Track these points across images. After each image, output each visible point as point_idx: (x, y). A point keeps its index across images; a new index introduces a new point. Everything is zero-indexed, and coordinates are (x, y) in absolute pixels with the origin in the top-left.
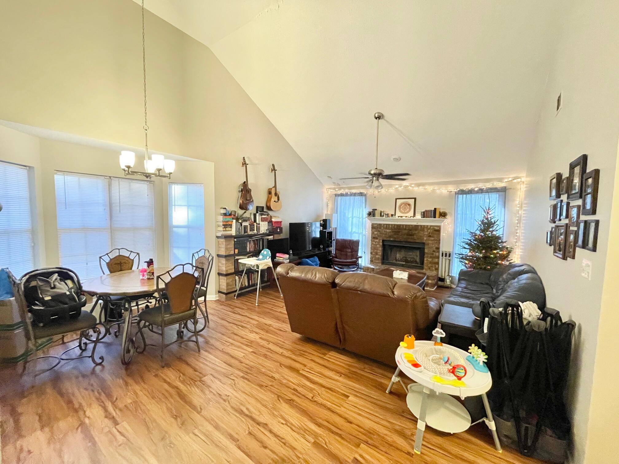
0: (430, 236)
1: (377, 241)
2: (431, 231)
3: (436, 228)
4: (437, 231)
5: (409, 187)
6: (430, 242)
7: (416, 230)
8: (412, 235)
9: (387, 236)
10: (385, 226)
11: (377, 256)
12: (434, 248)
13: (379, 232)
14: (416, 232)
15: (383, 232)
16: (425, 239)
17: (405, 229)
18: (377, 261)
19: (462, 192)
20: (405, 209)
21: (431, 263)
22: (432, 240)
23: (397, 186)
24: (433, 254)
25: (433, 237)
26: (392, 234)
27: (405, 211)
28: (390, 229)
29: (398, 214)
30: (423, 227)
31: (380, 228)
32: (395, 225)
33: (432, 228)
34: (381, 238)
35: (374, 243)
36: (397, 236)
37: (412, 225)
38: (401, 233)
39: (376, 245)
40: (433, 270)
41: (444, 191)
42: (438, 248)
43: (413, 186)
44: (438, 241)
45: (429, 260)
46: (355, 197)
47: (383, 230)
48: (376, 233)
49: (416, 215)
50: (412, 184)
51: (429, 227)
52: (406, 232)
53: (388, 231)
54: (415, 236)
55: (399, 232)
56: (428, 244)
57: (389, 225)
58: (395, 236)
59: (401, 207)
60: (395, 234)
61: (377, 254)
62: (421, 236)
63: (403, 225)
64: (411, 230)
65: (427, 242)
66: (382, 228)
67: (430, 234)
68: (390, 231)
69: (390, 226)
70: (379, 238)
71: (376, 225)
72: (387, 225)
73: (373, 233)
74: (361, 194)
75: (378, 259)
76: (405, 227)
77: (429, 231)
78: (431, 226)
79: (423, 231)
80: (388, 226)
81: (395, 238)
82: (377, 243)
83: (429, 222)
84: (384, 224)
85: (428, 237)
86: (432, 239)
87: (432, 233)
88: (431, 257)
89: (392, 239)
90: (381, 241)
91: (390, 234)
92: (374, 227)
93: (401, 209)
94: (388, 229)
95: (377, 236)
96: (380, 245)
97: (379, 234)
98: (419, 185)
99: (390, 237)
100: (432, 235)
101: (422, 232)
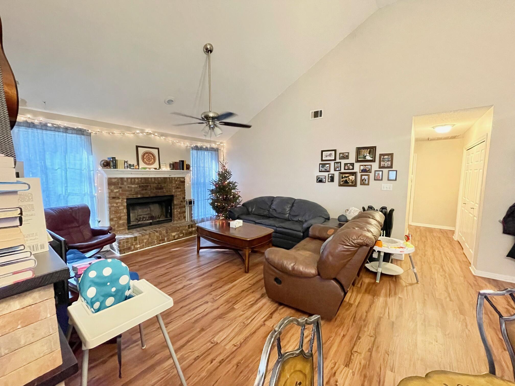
0: (178, 188)
1: (120, 201)
2: (178, 183)
3: (182, 179)
4: (182, 182)
5: (152, 135)
6: (178, 193)
7: (165, 183)
8: (161, 188)
9: (133, 193)
10: (129, 180)
11: (121, 222)
12: (182, 198)
13: (121, 189)
14: (166, 185)
15: (127, 188)
16: (174, 191)
17: (154, 183)
18: (122, 229)
19: (197, 148)
20: (149, 159)
21: (180, 213)
22: (179, 192)
23: (138, 131)
24: (181, 204)
25: (180, 188)
26: (139, 190)
27: (149, 161)
28: (137, 184)
29: (142, 165)
30: (171, 179)
31: (122, 184)
32: (141, 178)
33: (178, 179)
34: (125, 197)
35: (115, 205)
36: (145, 191)
37: (160, 178)
38: (149, 187)
39: (118, 207)
40: (182, 219)
41: (184, 144)
42: (184, 198)
43: (156, 134)
44: (183, 191)
45: (178, 210)
46: (68, 134)
47: (126, 186)
48: (115, 191)
49: (161, 166)
50: (156, 132)
51: (176, 179)
52: (155, 185)
53: (133, 186)
54: (164, 190)
55: (148, 186)
56: (176, 196)
57: (135, 178)
58: (144, 192)
59: (145, 157)
60: (143, 190)
61: (120, 218)
62: (170, 189)
63: (151, 178)
64: (160, 183)
65: (175, 194)
66: (125, 183)
67: (177, 186)
68: (136, 186)
69: (137, 181)
70: (121, 197)
71: (116, 180)
72: (131, 178)
73: (111, 191)
74: (81, 132)
75: (123, 225)
76: (153, 180)
77: (176, 183)
78: (178, 178)
79: (171, 182)
80: (133, 180)
81: (143, 194)
82: (119, 205)
83: (177, 174)
84: (127, 178)
85: (176, 188)
86: (180, 190)
87: (179, 185)
88: (180, 208)
89: (139, 196)
90: (125, 201)
91: (136, 190)
92: (111, 183)
93: (145, 159)
94: (133, 184)
95: (118, 194)
96: (124, 206)
97: (121, 192)
98: (162, 135)
99: (137, 193)
100: (179, 187)
101: (170, 185)
